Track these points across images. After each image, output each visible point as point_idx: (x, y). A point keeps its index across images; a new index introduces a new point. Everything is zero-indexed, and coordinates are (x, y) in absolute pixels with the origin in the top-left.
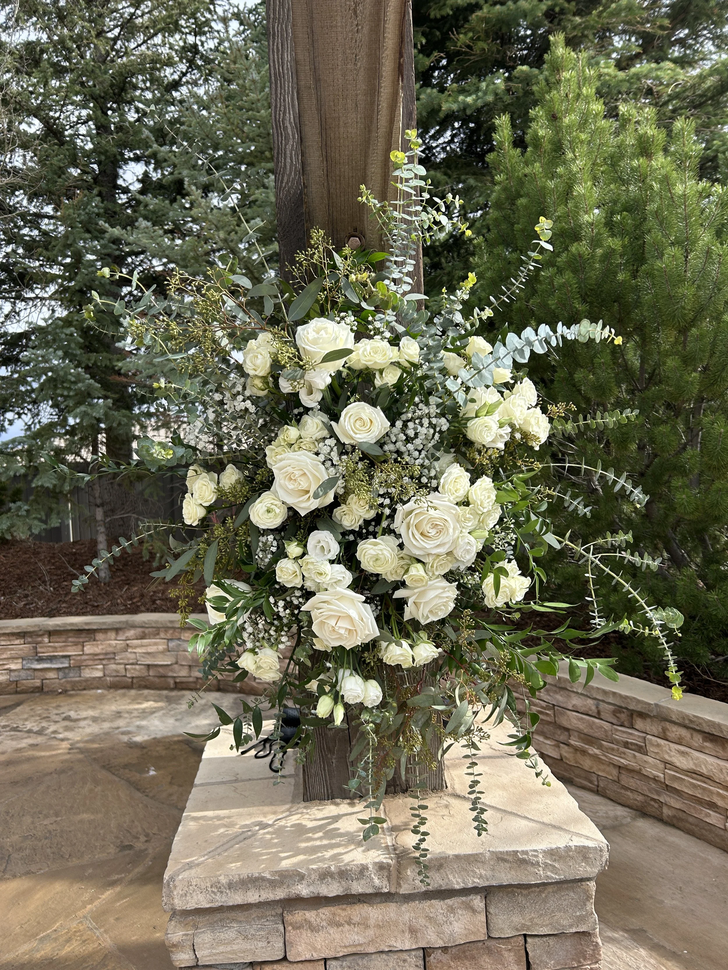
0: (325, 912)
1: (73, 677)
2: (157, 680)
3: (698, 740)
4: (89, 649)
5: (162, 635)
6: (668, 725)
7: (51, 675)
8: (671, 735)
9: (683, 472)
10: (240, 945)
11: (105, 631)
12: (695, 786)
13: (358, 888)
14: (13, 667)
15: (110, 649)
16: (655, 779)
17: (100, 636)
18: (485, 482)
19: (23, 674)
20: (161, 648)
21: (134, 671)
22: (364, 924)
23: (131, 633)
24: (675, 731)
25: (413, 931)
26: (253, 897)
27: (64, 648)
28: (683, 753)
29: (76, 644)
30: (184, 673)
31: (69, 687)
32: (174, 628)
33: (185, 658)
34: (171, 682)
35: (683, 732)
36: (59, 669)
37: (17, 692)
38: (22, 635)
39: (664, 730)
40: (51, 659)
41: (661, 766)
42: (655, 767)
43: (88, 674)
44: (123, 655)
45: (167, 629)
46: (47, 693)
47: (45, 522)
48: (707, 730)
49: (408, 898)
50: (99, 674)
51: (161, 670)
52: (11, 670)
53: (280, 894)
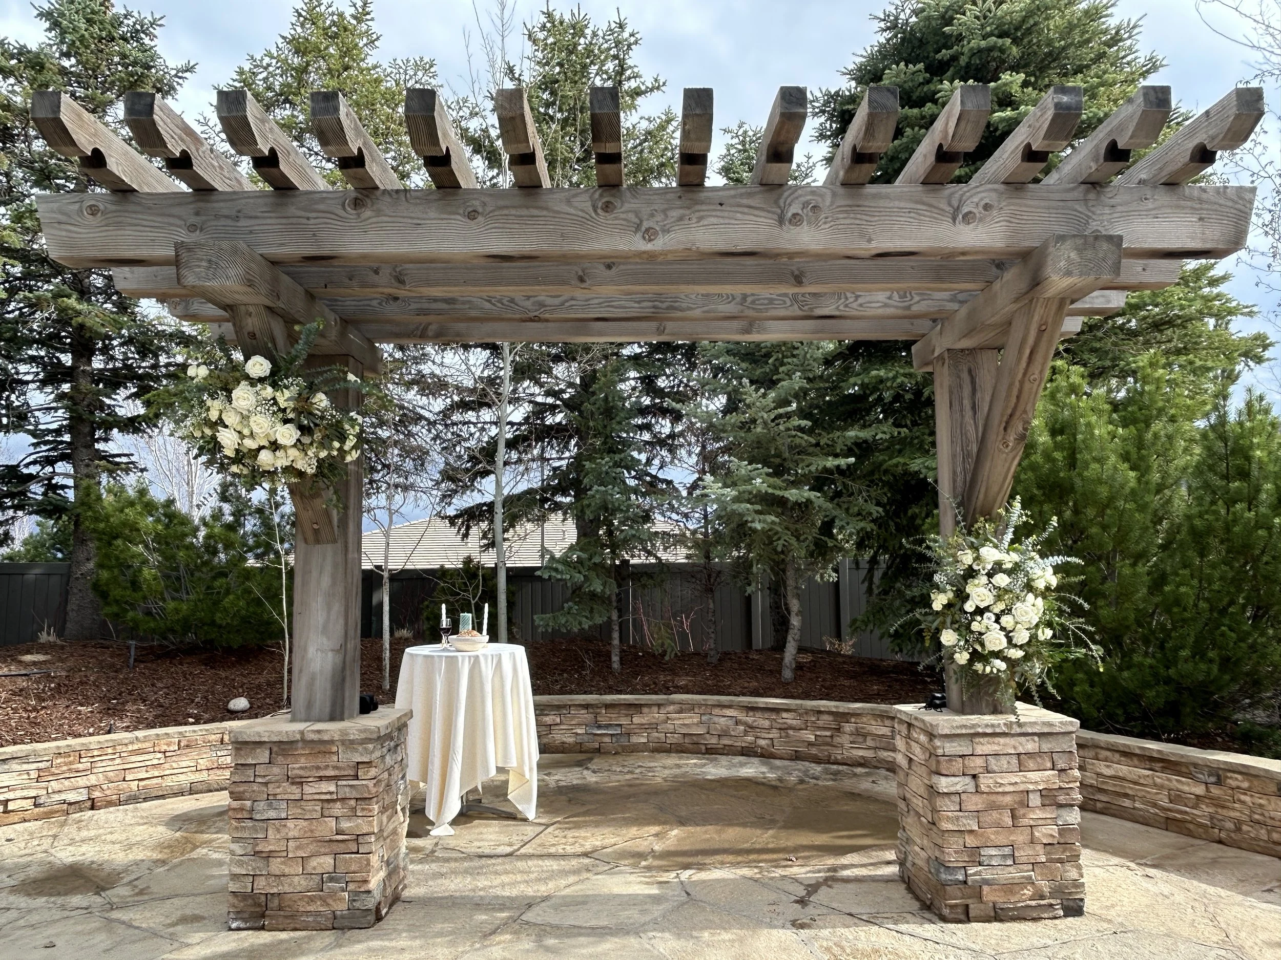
0: (986, 739)
1: (624, 741)
2: (691, 746)
3: (1117, 756)
4: (636, 720)
5: (696, 710)
6: (1099, 750)
7: (607, 739)
8: (1100, 756)
9: (1104, 596)
10: (959, 748)
11: (649, 706)
12: (1115, 785)
13: (998, 730)
14: (579, 731)
15: (654, 721)
16: (1091, 786)
17: (645, 710)
18: (1040, 599)
19: (586, 738)
20: (695, 720)
21: (673, 739)
22: (999, 744)
23: (671, 708)
24: (1104, 754)
25: (1015, 748)
26: (964, 731)
27: (617, 718)
28: (1108, 767)
29: (627, 715)
30: (714, 740)
31: (620, 750)
32: (706, 705)
33: (716, 729)
34: (703, 748)
35: (1108, 754)
36: (612, 735)
37: (581, 752)
38: (586, 706)
39: (1097, 754)
40: (608, 726)
41: (1095, 776)
42: (1092, 778)
43: (635, 739)
44: (664, 726)
45: (700, 705)
46: (604, 753)
47: (591, 619)
48: (1122, 749)
49: (1013, 735)
50: (644, 740)
51: (694, 738)
52: (577, 734)
53: (972, 731)
